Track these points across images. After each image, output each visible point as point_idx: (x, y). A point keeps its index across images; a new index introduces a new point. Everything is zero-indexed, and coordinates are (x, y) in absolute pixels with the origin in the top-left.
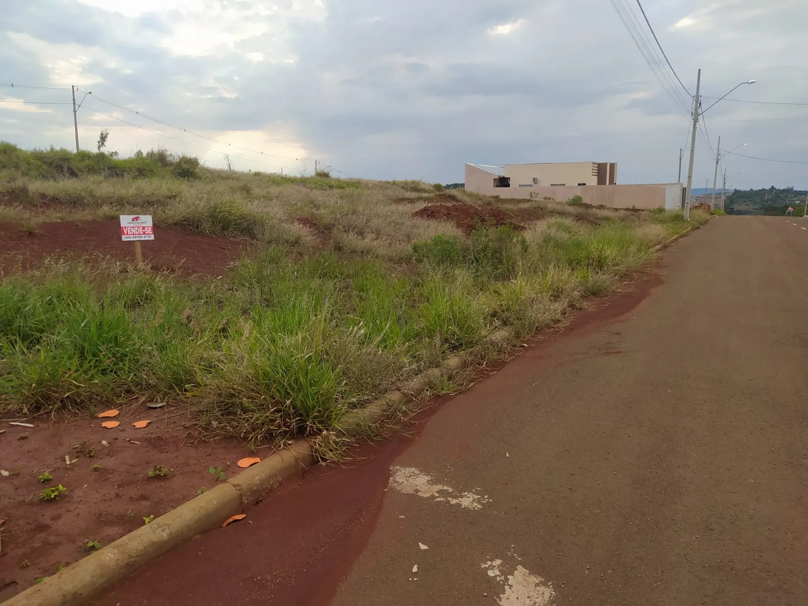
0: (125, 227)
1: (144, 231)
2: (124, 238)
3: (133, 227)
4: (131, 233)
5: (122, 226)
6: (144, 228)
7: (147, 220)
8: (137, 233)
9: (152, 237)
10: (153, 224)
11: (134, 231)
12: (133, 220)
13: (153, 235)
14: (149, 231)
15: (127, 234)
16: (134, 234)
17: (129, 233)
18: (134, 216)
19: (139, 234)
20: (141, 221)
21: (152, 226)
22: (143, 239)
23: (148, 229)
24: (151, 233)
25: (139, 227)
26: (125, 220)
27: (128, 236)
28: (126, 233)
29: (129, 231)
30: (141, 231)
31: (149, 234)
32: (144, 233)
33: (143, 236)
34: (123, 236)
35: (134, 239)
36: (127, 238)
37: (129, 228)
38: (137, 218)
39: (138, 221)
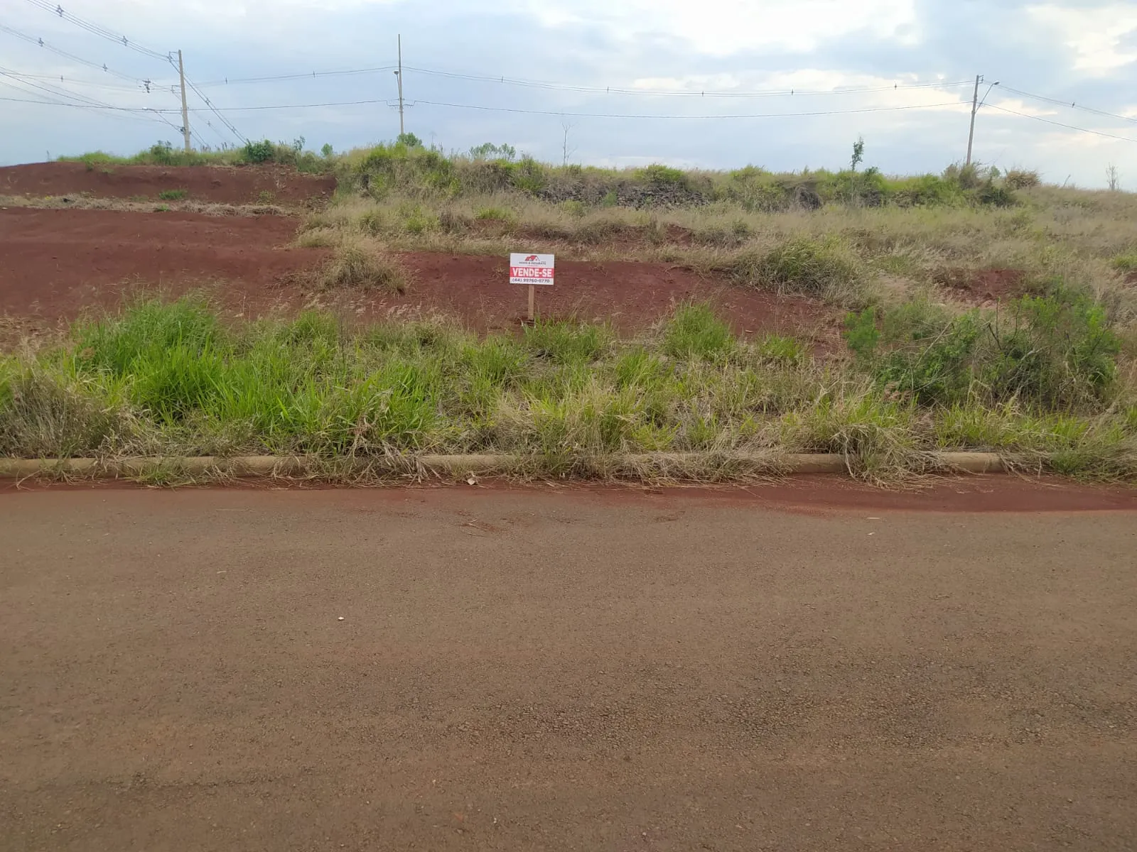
0: (515, 268)
1: (541, 273)
2: (512, 280)
3: (526, 268)
4: (521, 275)
5: (511, 265)
6: (541, 270)
7: (548, 261)
8: (530, 275)
9: (551, 282)
10: (555, 267)
11: (526, 273)
12: (527, 259)
13: (553, 279)
14: (549, 274)
15: (517, 276)
16: (526, 276)
17: (520, 275)
18: (529, 255)
19: (534, 277)
20: (538, 262)
21: (553, 267)
22: (538, 283)
23: (547, 272)
24: (550, 276)
25: (534, 269)
26: (516, 260)
27: (518, 278)
28: (515, 274)
29: (520, 272)
30: (536, 273)
31: (547, 277)
32: (541, 276)
33: (538, 279)
34: (511, 278)
35: (526, 283)
36: (516, 280)
37: (520, 269)
38: (533, 258)
39: (534, 261)
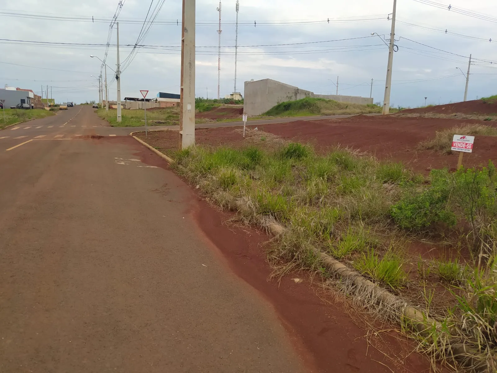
0: (455, 142)
1: (466, 146)
2: (452, 149)
3: (460, 143)
4: (457, 146)
5: (453, 141)
6: (466, 144)
7: (471, 139)
9: (471, 151)
10: (474, 143)
11: (459, 145)
12: (461, 138)
13: (471, 150)
14: (470, 147)
15: (455, 147)
16: (459, 147)
17: (456, 146)
19: (462, 147)
20: (466, 140)
21: (473, 143)
22: (464, 151)
23: (469, 145)
24: (471, 148)
25: (463, 143)
26: (456, 138)
28: (454, 146)
30: (464, 146)
31: (468, 148)
32: (466, 147)
33: (464, 149)
34: (452, 147)
35: (458, 150)
36: (454, 148)
37: (457, 143)
38: (464, 137)
39: (464, 139)
